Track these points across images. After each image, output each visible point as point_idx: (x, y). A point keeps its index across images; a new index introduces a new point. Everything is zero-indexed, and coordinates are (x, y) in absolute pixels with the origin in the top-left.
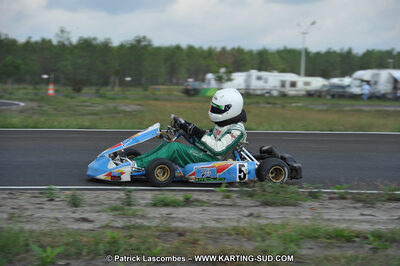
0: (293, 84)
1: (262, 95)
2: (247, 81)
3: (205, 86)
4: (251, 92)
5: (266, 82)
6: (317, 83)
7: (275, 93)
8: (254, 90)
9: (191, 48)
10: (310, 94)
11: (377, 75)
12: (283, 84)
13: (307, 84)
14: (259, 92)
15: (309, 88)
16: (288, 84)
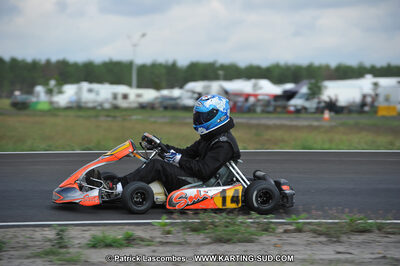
0: (125, 97)
1: (94, 108)
2: (79, 91)
3: (34, 99)
4: (83, 105)
5: (98, 93)
6: (149, 95)
8: (86, 103)
10: (143, 107)
11: (209, 87)
12: (115, 96)
13: (139, 96)
14: (90, 105)
15: (141, 100)
16: (120, 97)
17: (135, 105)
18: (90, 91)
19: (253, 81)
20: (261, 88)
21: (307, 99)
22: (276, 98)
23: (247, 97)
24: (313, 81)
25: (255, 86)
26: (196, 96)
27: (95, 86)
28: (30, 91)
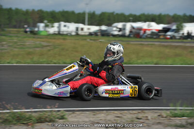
0: (82, 29)
1: (67, 35)
2: (59, 27)
3: (36, 29)
4: (61, 33)
5: (68, 27)
6: (94, 29)
7: (74, 34)
8: (63, 32)
9: (17, 9)
10: (91, 34)
11: (124, 26)
12: (77, 29)
13: (89, 29)
14: (65, 33)
16: (80, 29)
17: (87, 34)
18: (65, 26)
19: (148, 23)
20: (151, 26)
21: (176, 32)
22: (160, 31)
23: (145, 31)
24: (179, 23)
25: (149, 26)
26: (118, 29)
27: (67, 24)
28: (35, 26)
